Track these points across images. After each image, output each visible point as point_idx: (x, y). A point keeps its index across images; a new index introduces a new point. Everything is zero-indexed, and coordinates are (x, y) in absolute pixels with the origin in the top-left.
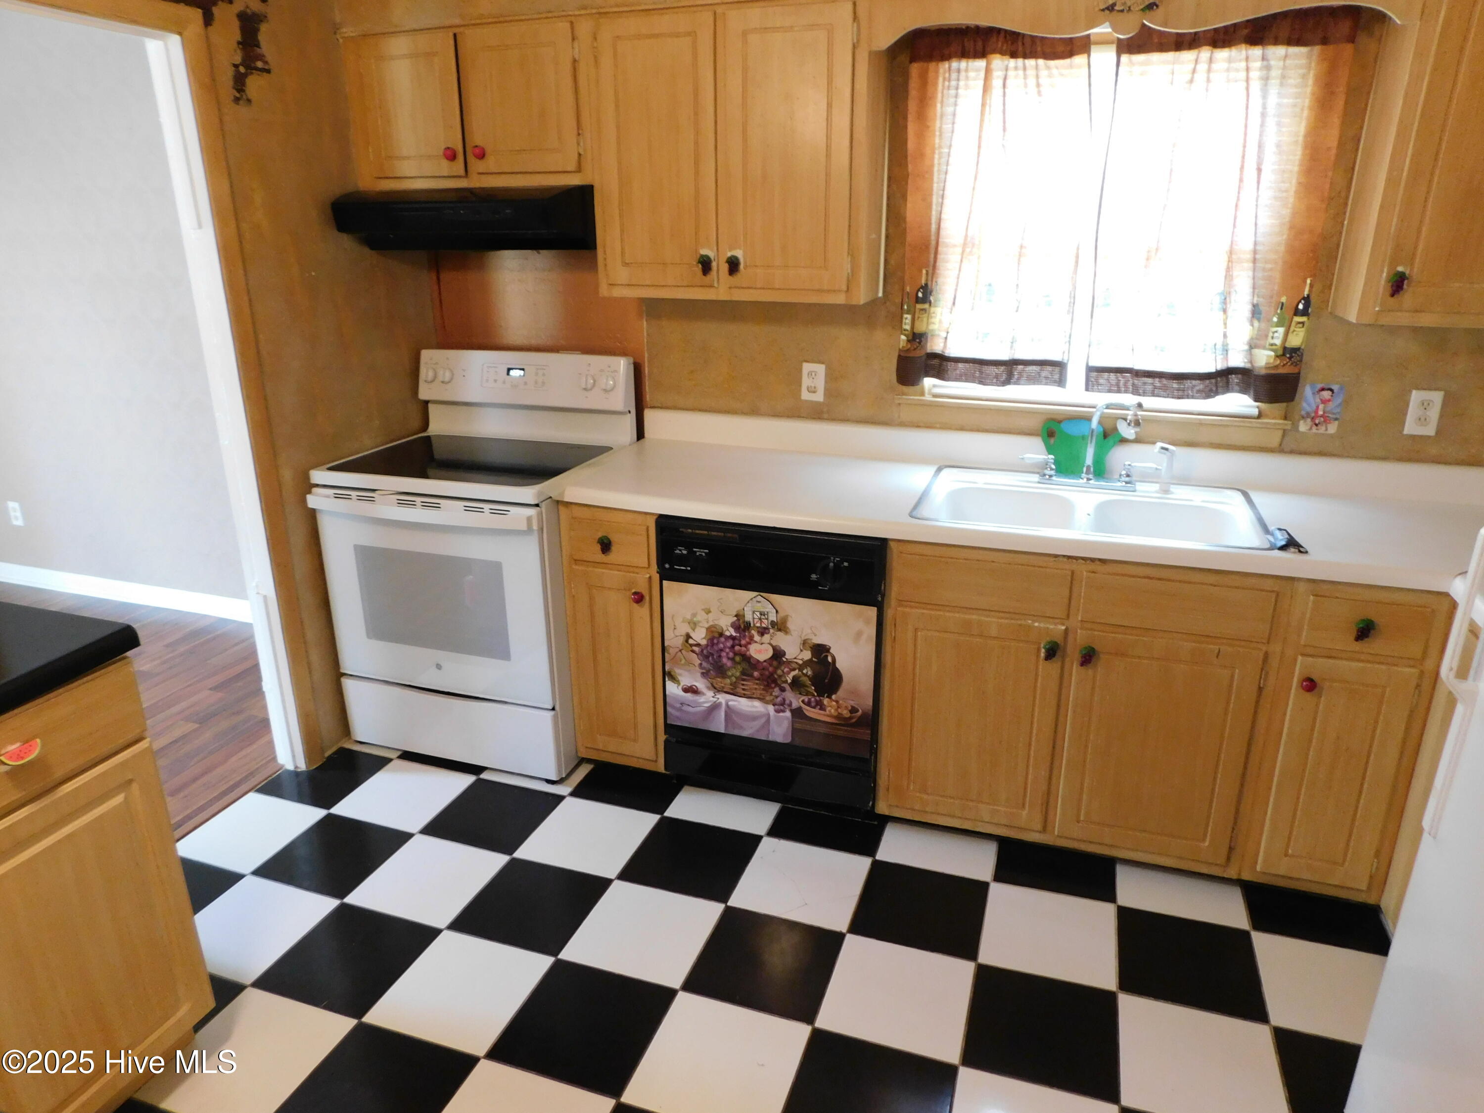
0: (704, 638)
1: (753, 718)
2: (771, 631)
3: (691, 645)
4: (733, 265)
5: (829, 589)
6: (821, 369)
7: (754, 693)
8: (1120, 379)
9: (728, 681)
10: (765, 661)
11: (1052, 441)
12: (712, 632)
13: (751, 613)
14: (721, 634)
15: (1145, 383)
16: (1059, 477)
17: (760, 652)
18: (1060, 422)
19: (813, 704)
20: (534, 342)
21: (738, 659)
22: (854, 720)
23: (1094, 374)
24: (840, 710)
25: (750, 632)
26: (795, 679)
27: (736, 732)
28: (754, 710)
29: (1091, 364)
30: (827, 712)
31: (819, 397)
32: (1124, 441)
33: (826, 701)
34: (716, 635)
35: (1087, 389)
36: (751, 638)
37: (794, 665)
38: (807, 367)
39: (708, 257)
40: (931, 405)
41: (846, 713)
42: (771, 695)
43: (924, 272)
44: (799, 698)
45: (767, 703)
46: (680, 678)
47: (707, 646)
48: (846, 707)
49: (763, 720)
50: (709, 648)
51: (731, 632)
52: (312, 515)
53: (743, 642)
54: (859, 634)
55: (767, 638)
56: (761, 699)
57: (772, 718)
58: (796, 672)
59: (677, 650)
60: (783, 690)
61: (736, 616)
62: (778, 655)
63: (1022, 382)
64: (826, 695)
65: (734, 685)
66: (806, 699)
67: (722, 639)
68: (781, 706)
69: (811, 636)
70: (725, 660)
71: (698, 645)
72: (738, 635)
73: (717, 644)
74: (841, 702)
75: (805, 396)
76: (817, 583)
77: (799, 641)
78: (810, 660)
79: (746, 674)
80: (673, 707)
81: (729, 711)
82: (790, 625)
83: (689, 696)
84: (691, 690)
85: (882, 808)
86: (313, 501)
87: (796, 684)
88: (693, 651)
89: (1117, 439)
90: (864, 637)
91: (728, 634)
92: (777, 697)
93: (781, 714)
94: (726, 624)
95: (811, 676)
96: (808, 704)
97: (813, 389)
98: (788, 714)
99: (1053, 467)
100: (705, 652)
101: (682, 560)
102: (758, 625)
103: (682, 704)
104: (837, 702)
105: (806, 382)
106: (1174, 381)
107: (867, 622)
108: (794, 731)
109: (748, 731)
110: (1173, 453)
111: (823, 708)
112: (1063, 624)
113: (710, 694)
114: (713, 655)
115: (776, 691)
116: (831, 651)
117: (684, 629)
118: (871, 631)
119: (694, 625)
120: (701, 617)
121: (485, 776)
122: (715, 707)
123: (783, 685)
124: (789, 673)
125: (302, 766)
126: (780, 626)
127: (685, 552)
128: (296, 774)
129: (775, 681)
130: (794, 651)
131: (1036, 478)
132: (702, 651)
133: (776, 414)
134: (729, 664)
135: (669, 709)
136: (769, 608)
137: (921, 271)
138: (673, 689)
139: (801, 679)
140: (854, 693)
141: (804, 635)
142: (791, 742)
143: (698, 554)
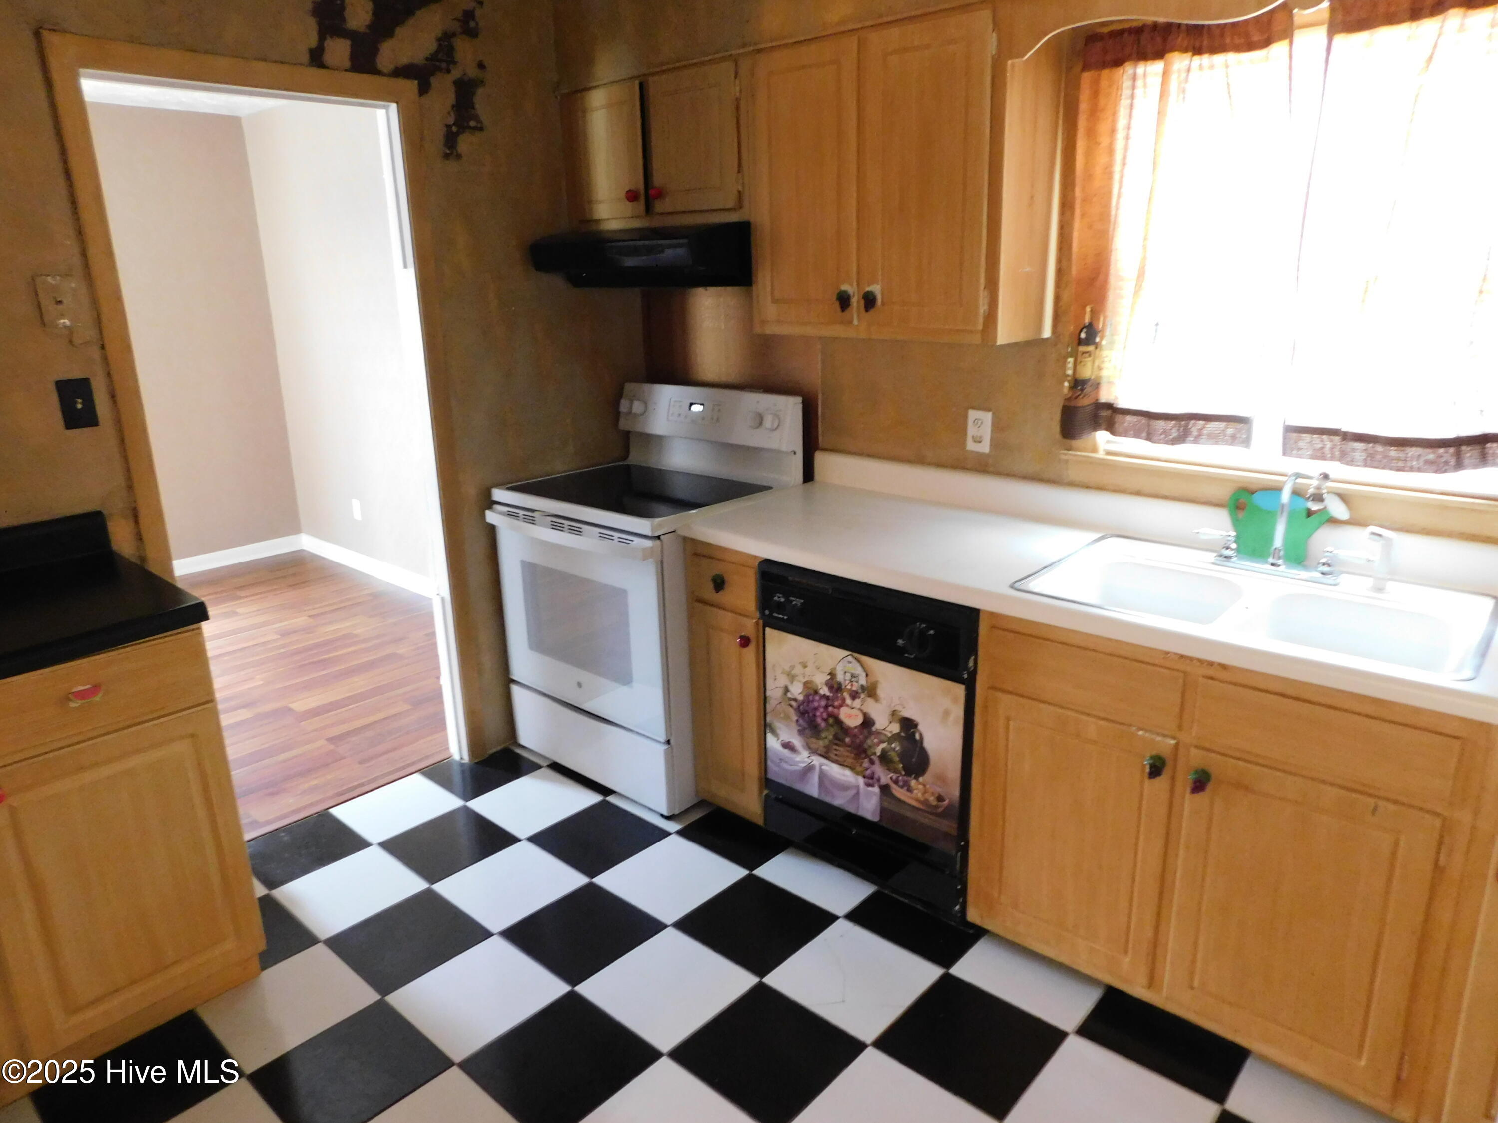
0: (800, 693)
1: (845, 787)
2: (863, 696)
3: (790, 699)
4: (869, 301)
5: (915, 658)
6: (987, 418)
7: (845, 761)
8: (1326, 443)
9: (821, 743)
10: (856, 727)
11: (1241, 515)
12: (809, 688)
13: (842, 673)
14: (816, 692)
15: (1354, 450)
16: (1240, 559)
17: (850, 716)
18: (1253, 492)
19: (901, 783)
20: (724, 379)
21: (831, 721)
22: (940, 810)
23: (1294, 435)
24: (927, 795)
25: (842, 695)
26: (884, 751)
27: (828, 799)
28: (843, 778)
29: (1287, 423)
30: (913, 795)
31: (985, 447)
32: (1333, 521)
33: (913, 783)
34: (812, 692)
35: (1284, 454)
36: (844, 700)
37: (883, 737)
38: (973, 414)
39: (845, 292)
40: (1102, 463)
41: (932, 800)
42: (861, 765)
43: (1088, 309)
44: (888, 775)
45: (858, 773)
46: (779, 731)
47: (803, 702)
48: (933, 794)
49: (853, 792)
50: (805, 704)
51: (825, 691)
52: (492, 530)
53: (836, 704)
54: (946, 713)
55: (857, 703)
56: (852, 768)
57: (862, 791)
58: (884, 745)
59: (777, 702)
60: (872, 762)
61: (830, 674)
62: (868, 722)
63: (1202, 441)
64: (913, 776)
65: (828, 748)
66: (895, 776)
67: (817, 698)
68: (871, 780)
69: (898, 708)
70: (819, 720)
71: (795, 700)
72: (832, 695)
73: (813, 701)
74: (928, 786)
75: (971, 446)
76: (902, 650)
77: (888, 712)
78: (898, 734)
79: (838, 740)
80: (773, 761)
81: (823, 776)
82: (880, 692)
83: (786, 752)
84: (787, 746)
85: (973, 916)
86: (491, 517)
87: (884, 758)
88: (791, 706)
89: (1325, 518)
90: (952, 717)
91: (822, 692)
92: (867, 769)
93: (870, 789)
94: (820, 679)
95: (899, 751)
96: (896, 782)
97: (978, 439)
98: (876, 789)
99: (1234, 546)
100: (802, 707)
101: (780, 607)
102: (849, 687)
103: (781, 759)
104: (924, 785)
105: (971, 431)
106: (1392, 448)
107: (955, 700)
108: (883, 811)
109: (839, 800)
110: (1389, 540)
111: (910, 790)
112: (1174, 738)
113: (805, 754)
114: (808, 713)
115: (866, 763)
116: (920, 727)
117: (783, 681)
118: (958, 711)
119: (792, 678)
120: (798, 670)
121: (611, 799)
122: (810, 768)
123: (873, 757)
124: (878, 744)
125: (466, 759)
126: (871, 691)
127: (783, 600)
128: (462, 765)
129: (865, 751)
130: (884, 723)
131: (1211, 556)
132: (799, 707)
133: (940, 465)
134: (823, 724)
135: (769, 763)
136: (859, 670)
137: (1084, 308)
138: (773, 743)
139: (890, 753)
140: (941, 778)
141: (893, 705)
142: (878, 821)
143: (794, 603)
